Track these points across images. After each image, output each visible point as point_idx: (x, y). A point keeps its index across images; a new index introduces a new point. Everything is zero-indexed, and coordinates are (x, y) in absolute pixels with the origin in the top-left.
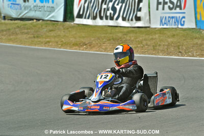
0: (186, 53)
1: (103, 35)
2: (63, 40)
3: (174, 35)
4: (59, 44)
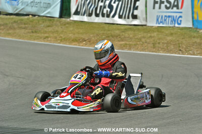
0: (187, 51)
1: (102, 32)
2: (62, 35)
3: (172, 34)
4: (59, 40)
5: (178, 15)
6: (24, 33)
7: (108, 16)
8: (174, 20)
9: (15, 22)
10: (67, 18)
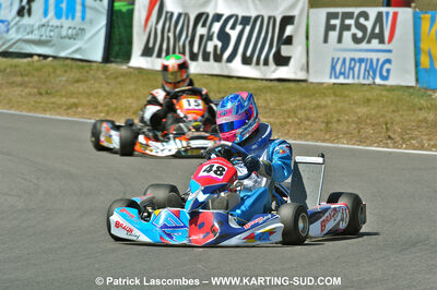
0: (405, 140)
2: (109, 102)
3: (368, 100)
4: (101, 112)
5: (383, 57)
6: (21, 96)
7: (218, 58)
8: (372, 69)
10: (122, 63)
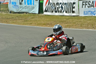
1: (57, 20)
2: (38, 22)
3: (91, 19)
4: (37, 24)
6: (21, 22)
7: (61, 12)
9: (17, 16)
10: (42, 14)
